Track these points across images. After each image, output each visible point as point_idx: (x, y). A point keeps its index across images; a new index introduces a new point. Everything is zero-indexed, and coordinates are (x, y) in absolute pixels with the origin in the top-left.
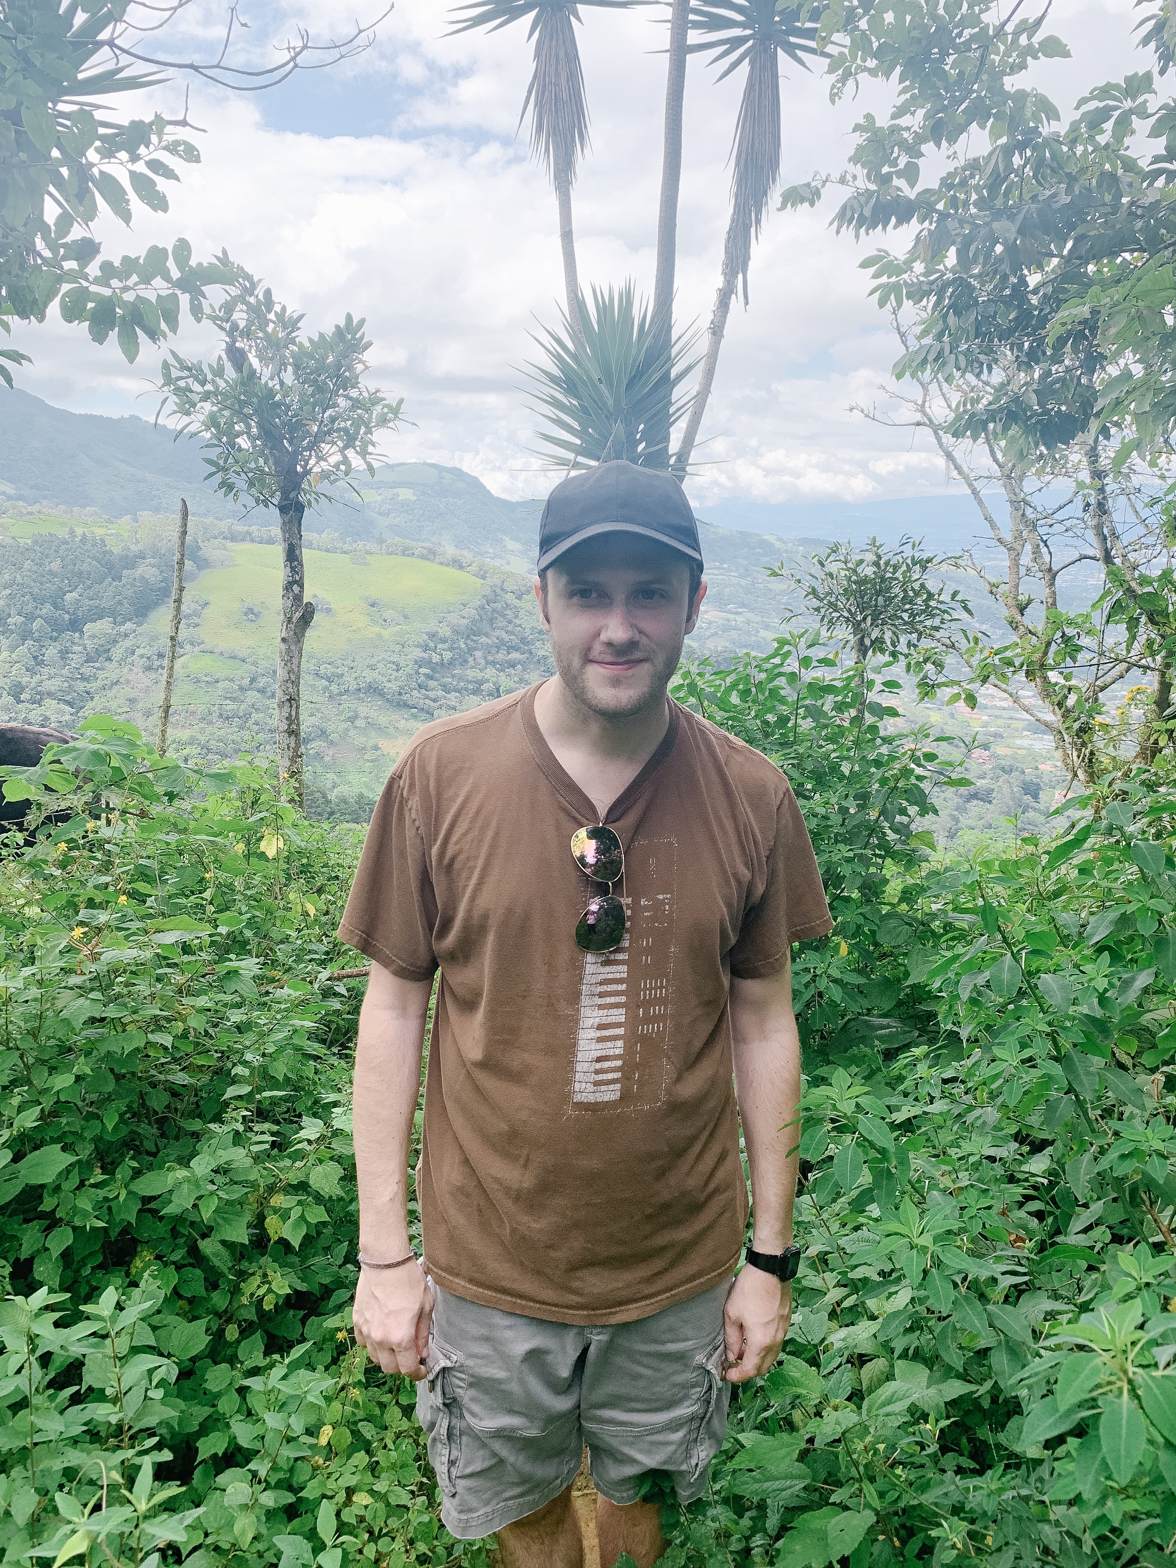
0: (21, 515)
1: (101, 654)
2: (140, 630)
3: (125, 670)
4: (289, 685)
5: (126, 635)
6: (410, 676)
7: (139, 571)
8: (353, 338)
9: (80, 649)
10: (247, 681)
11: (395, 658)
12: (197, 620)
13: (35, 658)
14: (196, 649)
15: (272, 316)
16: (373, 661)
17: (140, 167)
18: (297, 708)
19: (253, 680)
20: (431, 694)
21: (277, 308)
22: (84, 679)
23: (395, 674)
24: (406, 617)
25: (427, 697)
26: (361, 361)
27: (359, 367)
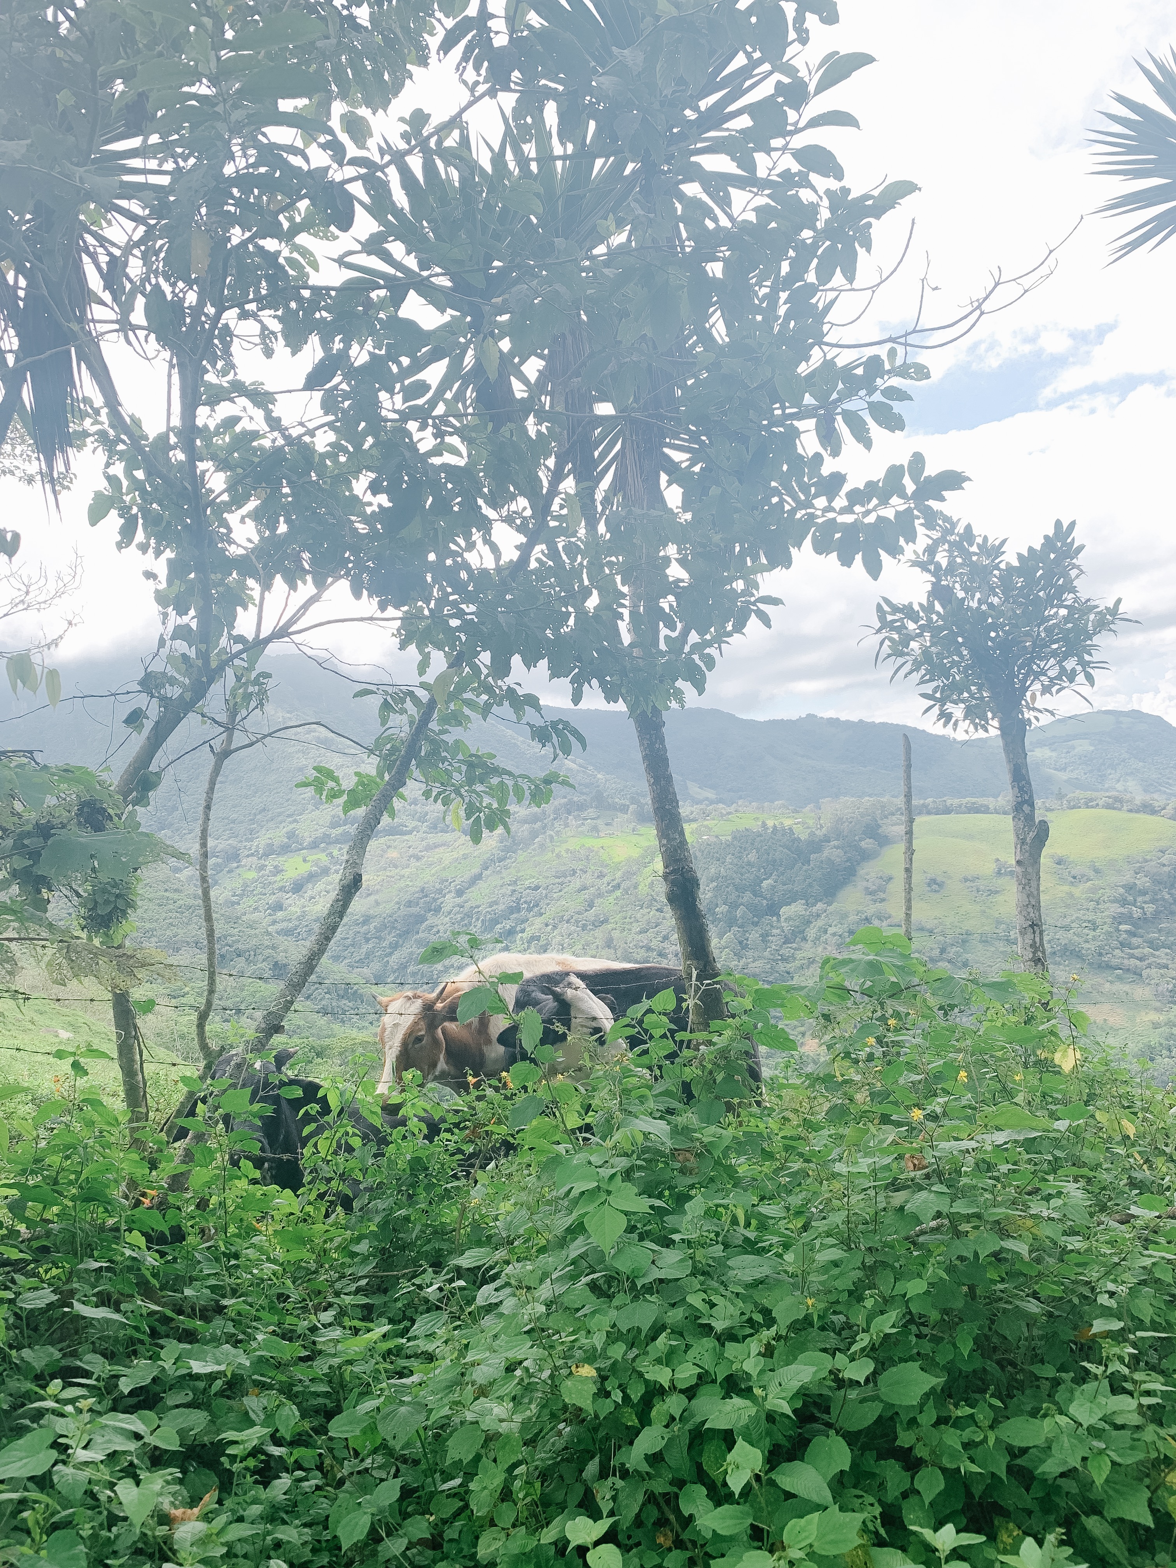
0: (722, 815)
1: (797, 935)
2: (831, 909)
3: (820, 949)
4: (1030, 910)
5: (818, 916)
6: (1109, 934)
7: (826, 853)
8: (1064, 544)
9: (778, 931)
10: (937, 952)
11: (1091, 916)
12: (882, 895)
13: (740, 943)
14: (885, 923)
15: (974, 549)
16: (1067, 921)
17: (877, 397)
18: (1041, 933)
19: (943, 951)
20: (1136, 952)
21: (979, 540)
22: (784, 959)
23: (1092, 933)
24: (1097, 871)
25: (1132, 956)
26: (1075, 566)
27: (1074, 573)
